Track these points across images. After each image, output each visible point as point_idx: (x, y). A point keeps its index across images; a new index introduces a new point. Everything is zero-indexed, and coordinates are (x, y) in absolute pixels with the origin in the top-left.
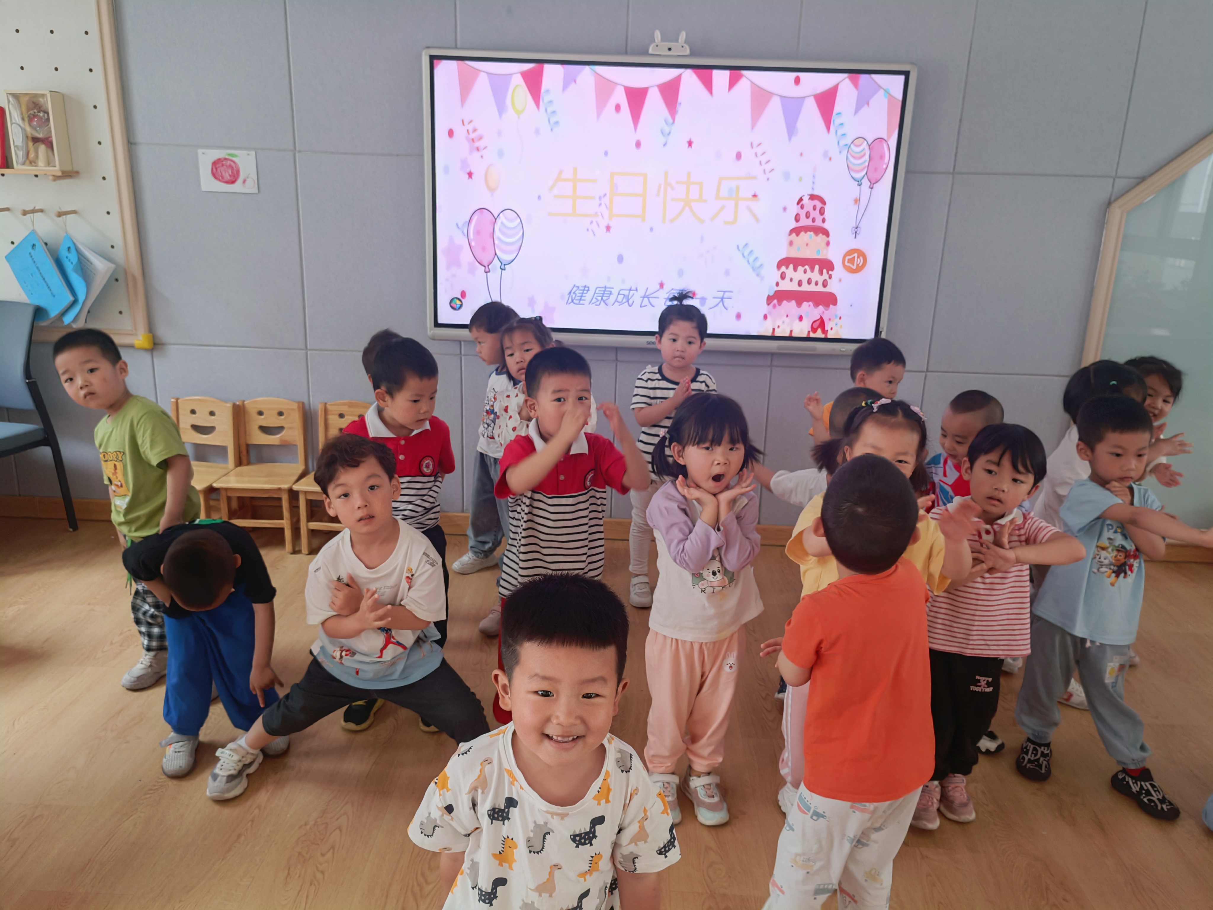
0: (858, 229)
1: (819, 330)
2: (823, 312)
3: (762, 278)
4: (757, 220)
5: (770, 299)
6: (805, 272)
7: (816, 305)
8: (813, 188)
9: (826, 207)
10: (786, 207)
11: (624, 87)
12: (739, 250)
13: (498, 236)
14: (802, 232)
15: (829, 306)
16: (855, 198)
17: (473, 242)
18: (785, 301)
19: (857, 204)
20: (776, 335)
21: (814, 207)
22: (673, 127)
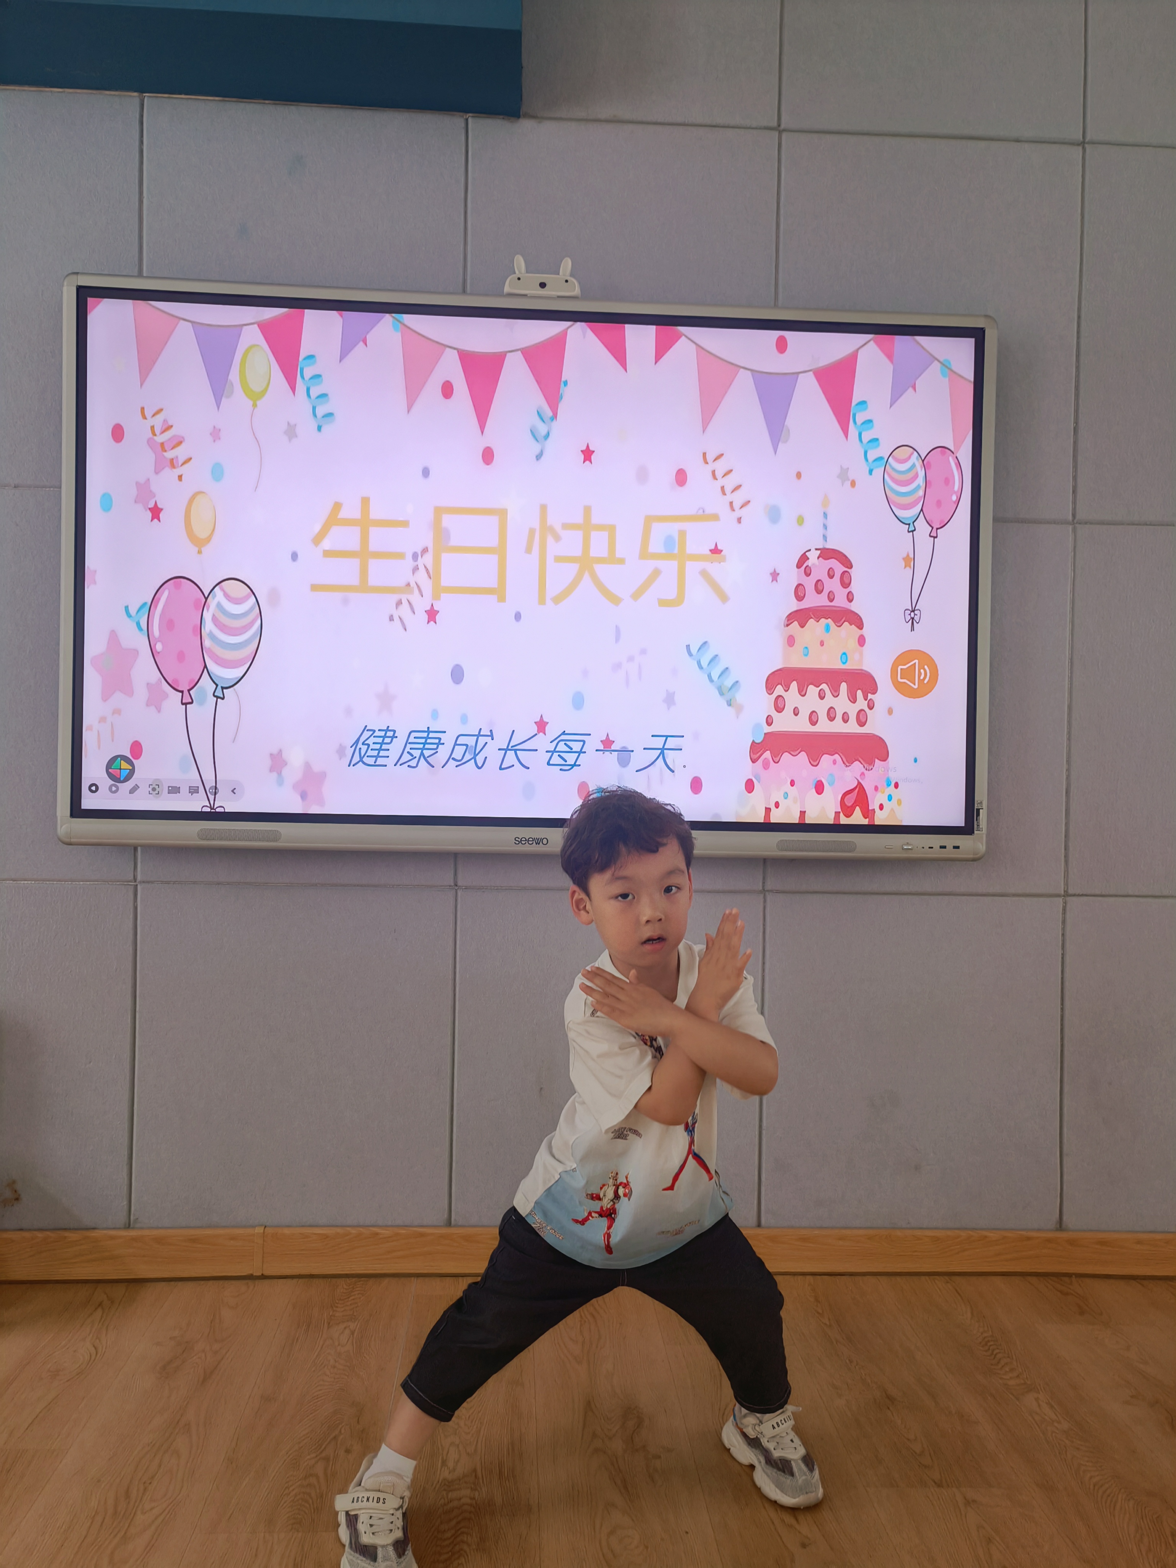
0: (916, 612)
1: (858, 808)
2: (863, 774)
3: (739, 709)
4: (724, 597)
5: (756, 750)
6: (822, 697)
7: (849, 761)
8: (825, 538)
9: (853, 572)
10: (777, 571)
11: (458, 352)
12: (690, 654)
13: (211, 631)
14: (812, 619)
15: (871, 763)
16: (905, 555)
17: (159, 641)
18: (787, 753)
19: (910, 567)
20: (772, 821)
21: (830, 573)
22: (555, 424)
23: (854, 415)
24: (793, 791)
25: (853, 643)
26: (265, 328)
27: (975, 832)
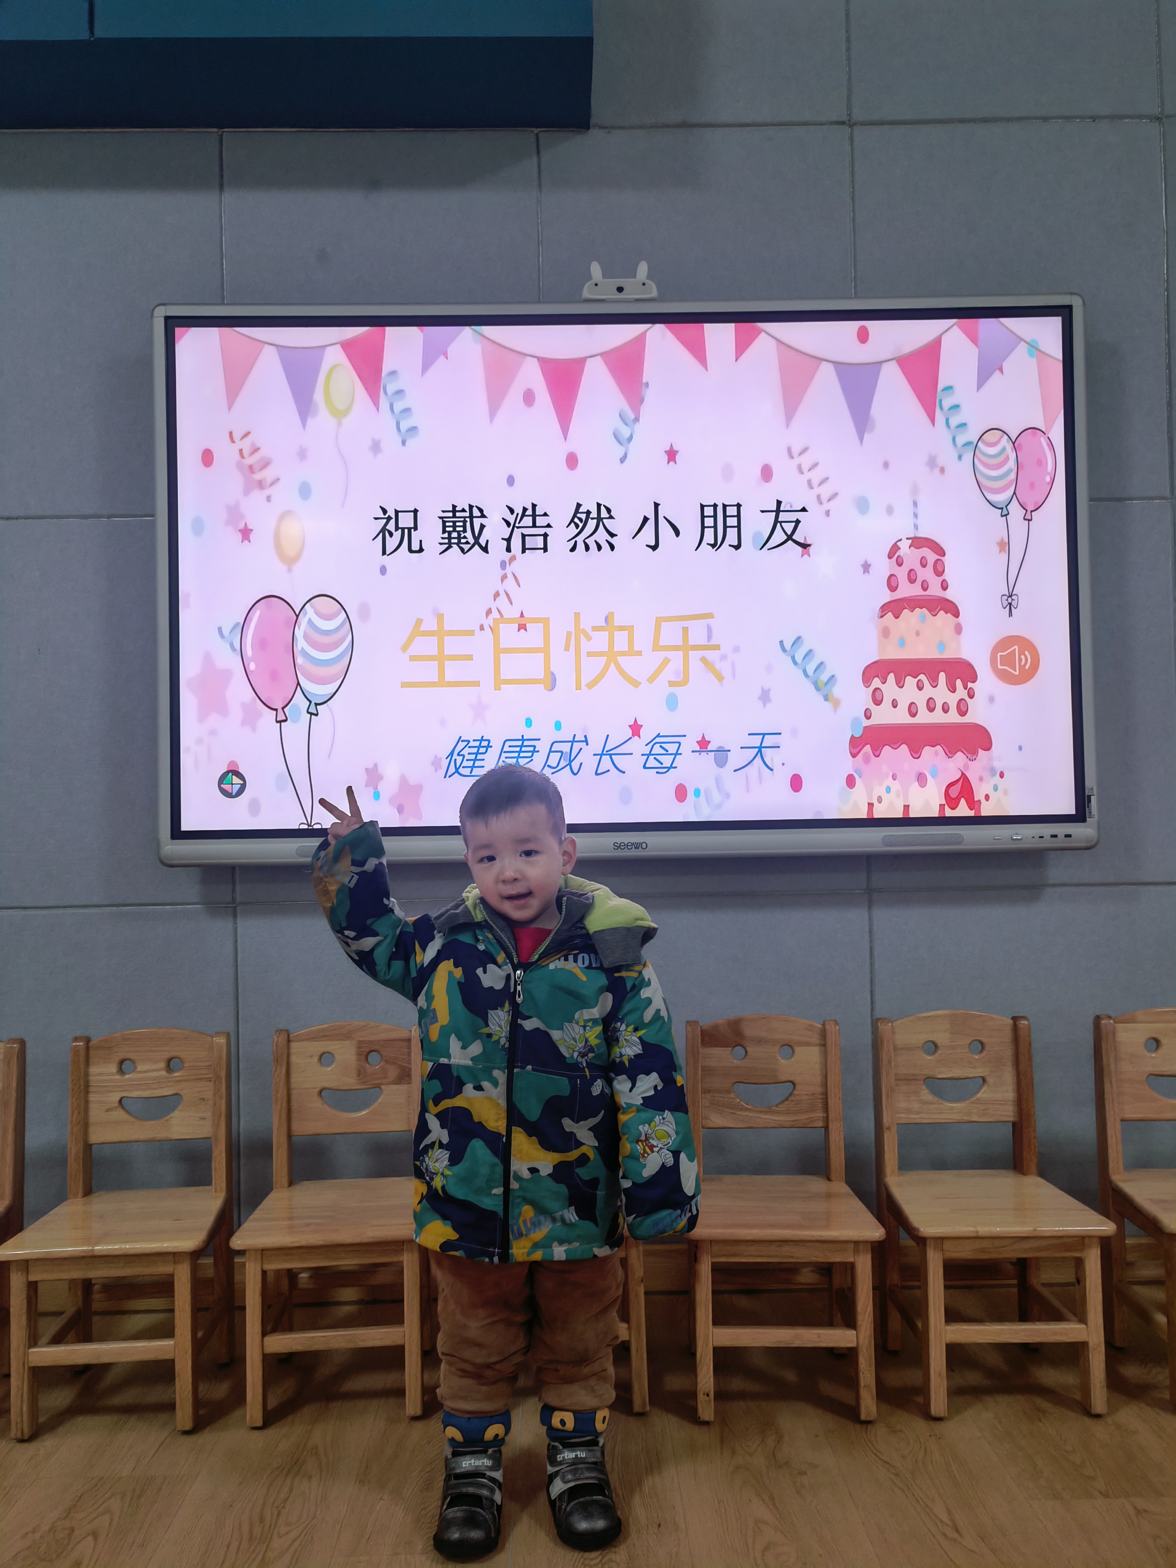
0: (1014, 598)
1: (963, 802)
2: (966, 766)
3: (836, 703)
5: (856, 745)
6: (920, 688)
7: (950, 753)
8: (916, 527)
9: (946, 559)
10: (869, 563)
11: (538, 360)
12: (784, 650)
13: (302, 648)
14: (906, 610)
15: (975, 753)
16: (999, 540)
17: (252, 661)
18: (887, 747)
19: (1005, 551)
20: (876, 815)
21: (923, 561)
22: (637, 427)
23: (941, 401)
24: (895, 786)
25: (950, 631)
26: (347, 346)
27: (1088, 819)
